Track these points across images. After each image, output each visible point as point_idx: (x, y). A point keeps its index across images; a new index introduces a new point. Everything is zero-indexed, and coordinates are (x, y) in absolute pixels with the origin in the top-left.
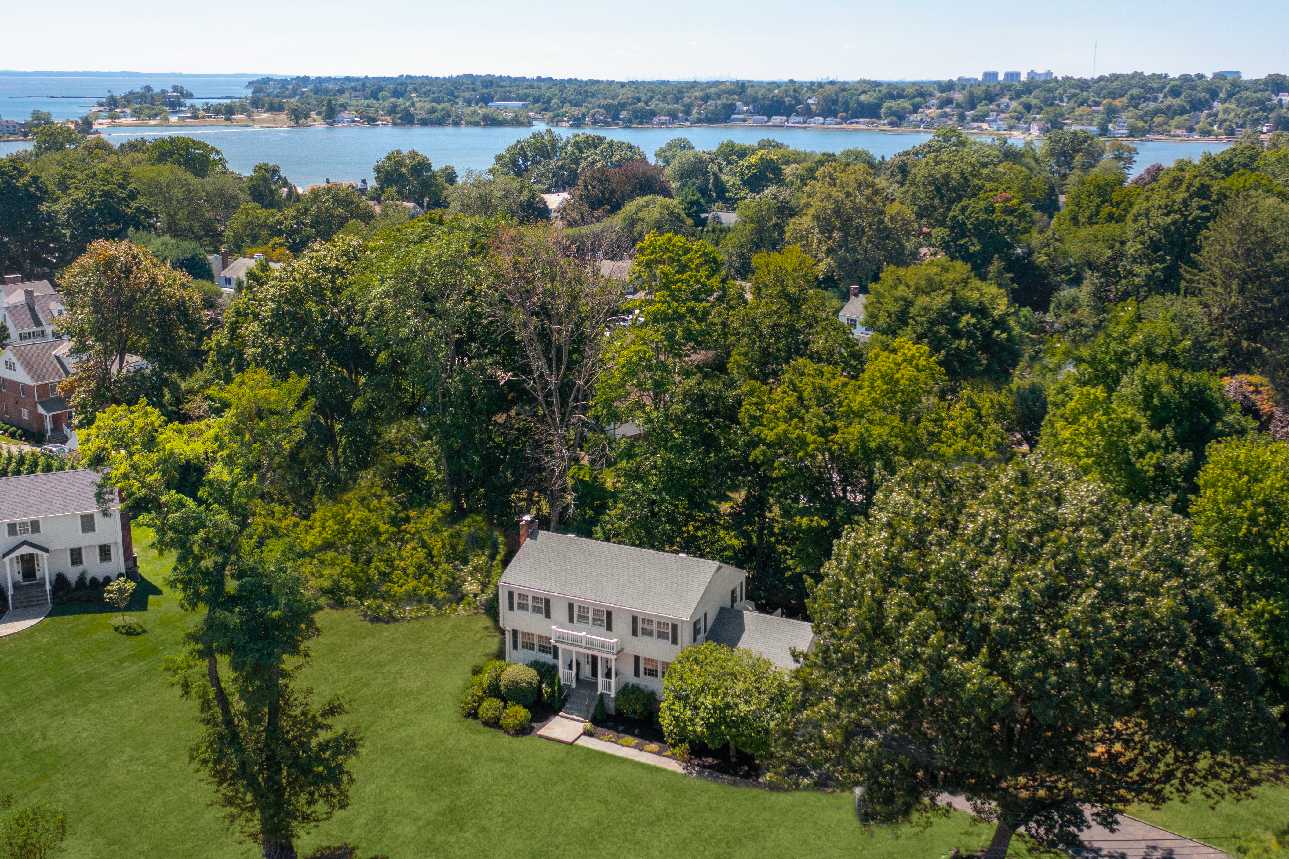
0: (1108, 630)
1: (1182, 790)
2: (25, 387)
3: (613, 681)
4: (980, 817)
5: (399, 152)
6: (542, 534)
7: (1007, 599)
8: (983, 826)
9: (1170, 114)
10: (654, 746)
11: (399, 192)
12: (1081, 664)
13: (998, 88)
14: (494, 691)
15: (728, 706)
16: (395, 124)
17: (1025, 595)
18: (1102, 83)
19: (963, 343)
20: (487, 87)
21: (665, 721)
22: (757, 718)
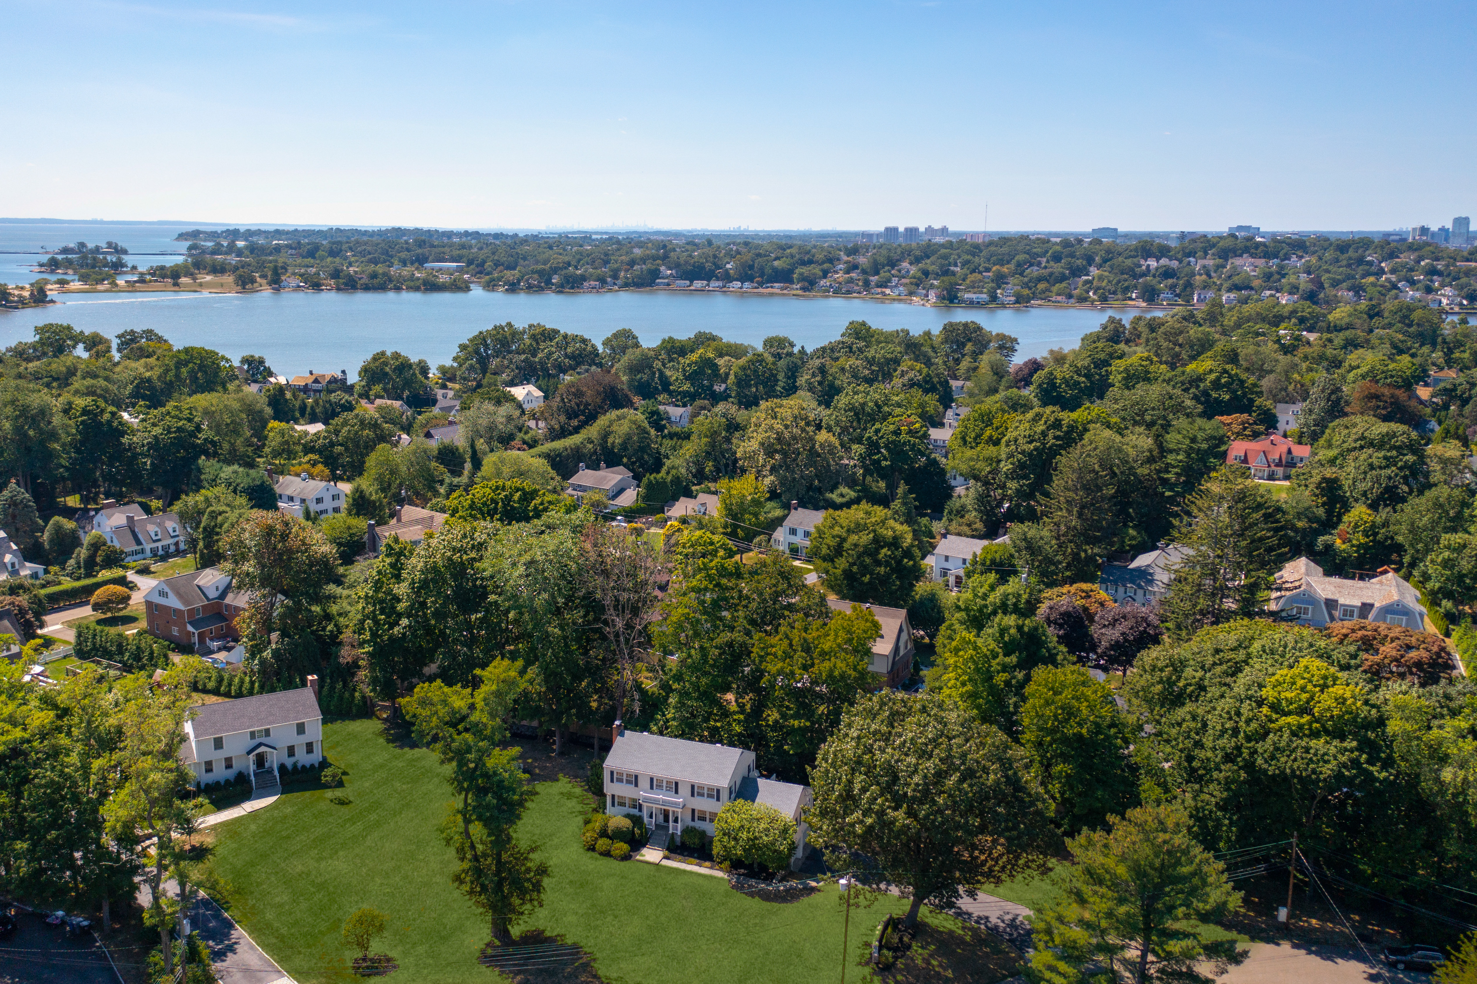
0: (966, 793)
1: (1011, 876)
2: (176, 611)
3: (679, 825)
4: (903, 895)
5: (383, 353)
6: (627, 733)
7: (916, 779)
8: (905, 901)
9: (1052, 280)
10: (708, 864)
11: (385, 389)
12: (954, 811)
13: (899, 251)
14: (604, 833)
15: (756, 838)
16: (339, 289)
17: (925, 777)
18: (993, 248)
19: (882, 570)
20: (420, 246)
21: (717, 849)
22: (773, 844)
